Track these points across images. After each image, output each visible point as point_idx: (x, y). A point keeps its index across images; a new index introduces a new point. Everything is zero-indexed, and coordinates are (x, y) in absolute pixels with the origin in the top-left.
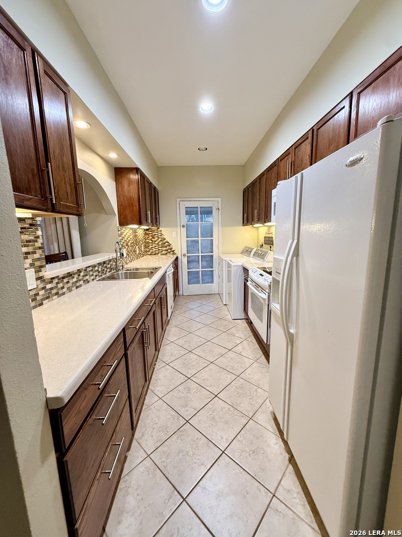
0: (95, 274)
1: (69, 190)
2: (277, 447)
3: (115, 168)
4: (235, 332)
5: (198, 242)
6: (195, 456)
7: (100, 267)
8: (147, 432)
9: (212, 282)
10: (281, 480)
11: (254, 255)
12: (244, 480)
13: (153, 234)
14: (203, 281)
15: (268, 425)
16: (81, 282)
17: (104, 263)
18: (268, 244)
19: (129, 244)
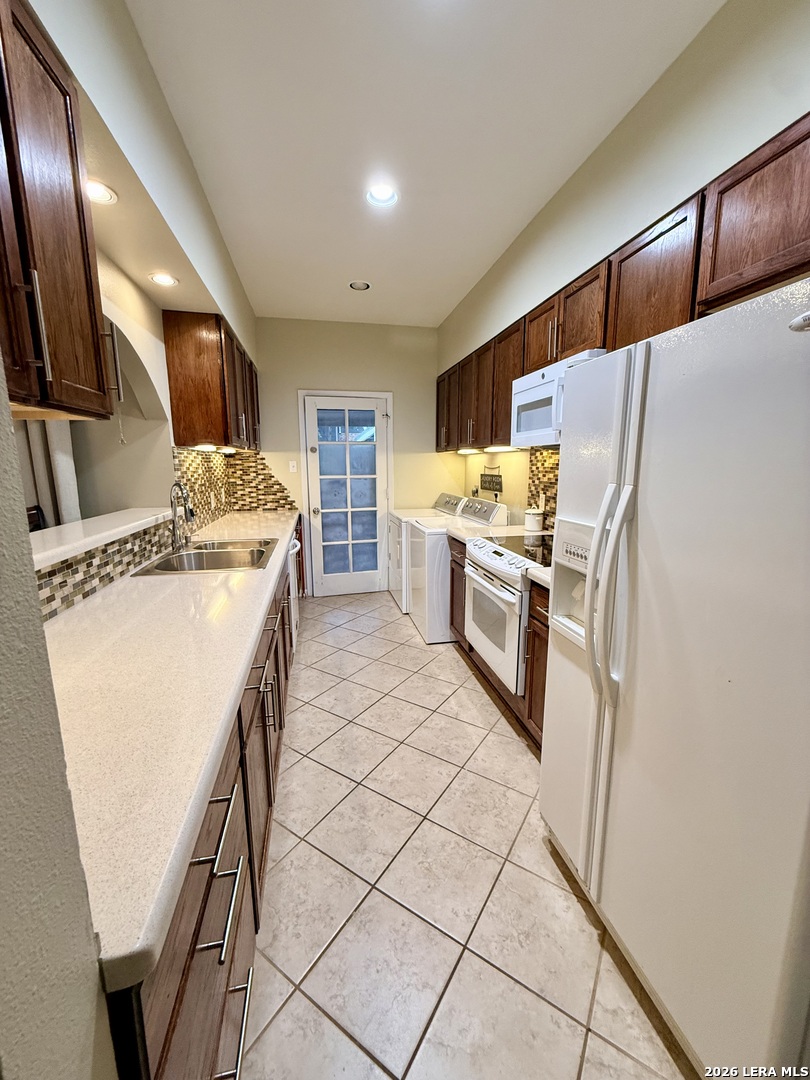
0: (126, 559)
1: (80, 351)
2: (570, 916)
3: (163, 311)
4: (437, 671)
5: (345, 484)
6: (405, 967)
7: (138, 542)
8: (283, 927)
9: (375, 567)
10: (594, 991)
11: (463, 511)
12: (520, 1007)
13: (246, 465)
14: (356, 566)
15: (543, 869)
16: (96, 582)
17: (145, 532)
18: (490, 489)
19: (196, 487)
